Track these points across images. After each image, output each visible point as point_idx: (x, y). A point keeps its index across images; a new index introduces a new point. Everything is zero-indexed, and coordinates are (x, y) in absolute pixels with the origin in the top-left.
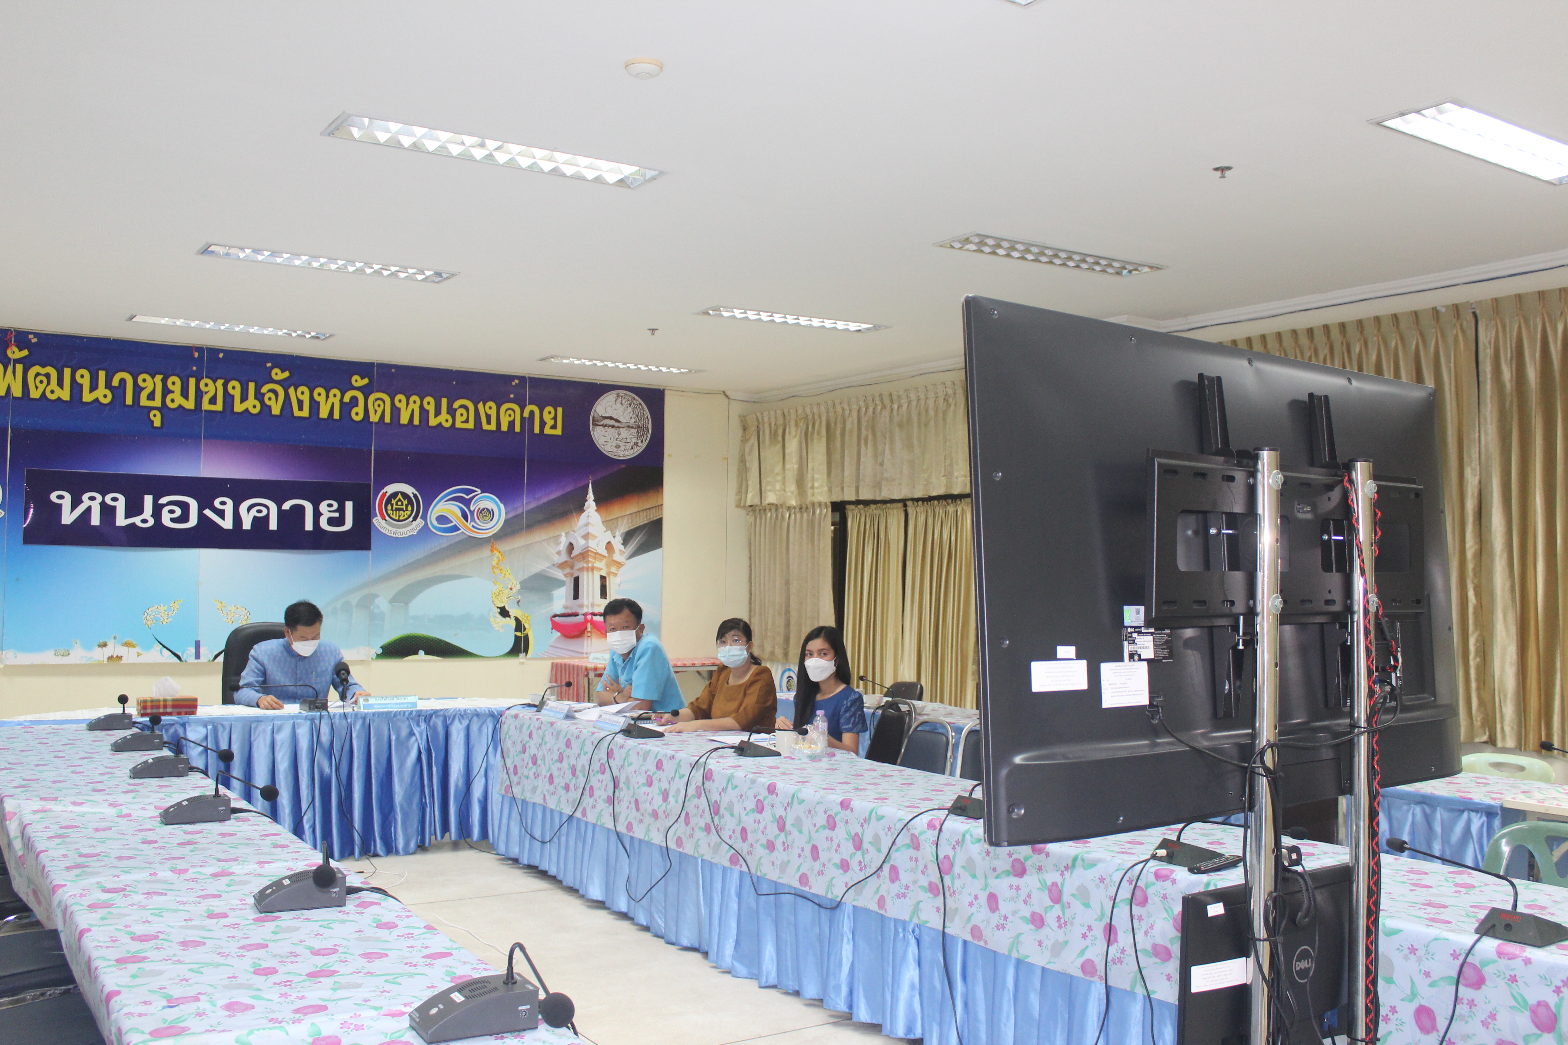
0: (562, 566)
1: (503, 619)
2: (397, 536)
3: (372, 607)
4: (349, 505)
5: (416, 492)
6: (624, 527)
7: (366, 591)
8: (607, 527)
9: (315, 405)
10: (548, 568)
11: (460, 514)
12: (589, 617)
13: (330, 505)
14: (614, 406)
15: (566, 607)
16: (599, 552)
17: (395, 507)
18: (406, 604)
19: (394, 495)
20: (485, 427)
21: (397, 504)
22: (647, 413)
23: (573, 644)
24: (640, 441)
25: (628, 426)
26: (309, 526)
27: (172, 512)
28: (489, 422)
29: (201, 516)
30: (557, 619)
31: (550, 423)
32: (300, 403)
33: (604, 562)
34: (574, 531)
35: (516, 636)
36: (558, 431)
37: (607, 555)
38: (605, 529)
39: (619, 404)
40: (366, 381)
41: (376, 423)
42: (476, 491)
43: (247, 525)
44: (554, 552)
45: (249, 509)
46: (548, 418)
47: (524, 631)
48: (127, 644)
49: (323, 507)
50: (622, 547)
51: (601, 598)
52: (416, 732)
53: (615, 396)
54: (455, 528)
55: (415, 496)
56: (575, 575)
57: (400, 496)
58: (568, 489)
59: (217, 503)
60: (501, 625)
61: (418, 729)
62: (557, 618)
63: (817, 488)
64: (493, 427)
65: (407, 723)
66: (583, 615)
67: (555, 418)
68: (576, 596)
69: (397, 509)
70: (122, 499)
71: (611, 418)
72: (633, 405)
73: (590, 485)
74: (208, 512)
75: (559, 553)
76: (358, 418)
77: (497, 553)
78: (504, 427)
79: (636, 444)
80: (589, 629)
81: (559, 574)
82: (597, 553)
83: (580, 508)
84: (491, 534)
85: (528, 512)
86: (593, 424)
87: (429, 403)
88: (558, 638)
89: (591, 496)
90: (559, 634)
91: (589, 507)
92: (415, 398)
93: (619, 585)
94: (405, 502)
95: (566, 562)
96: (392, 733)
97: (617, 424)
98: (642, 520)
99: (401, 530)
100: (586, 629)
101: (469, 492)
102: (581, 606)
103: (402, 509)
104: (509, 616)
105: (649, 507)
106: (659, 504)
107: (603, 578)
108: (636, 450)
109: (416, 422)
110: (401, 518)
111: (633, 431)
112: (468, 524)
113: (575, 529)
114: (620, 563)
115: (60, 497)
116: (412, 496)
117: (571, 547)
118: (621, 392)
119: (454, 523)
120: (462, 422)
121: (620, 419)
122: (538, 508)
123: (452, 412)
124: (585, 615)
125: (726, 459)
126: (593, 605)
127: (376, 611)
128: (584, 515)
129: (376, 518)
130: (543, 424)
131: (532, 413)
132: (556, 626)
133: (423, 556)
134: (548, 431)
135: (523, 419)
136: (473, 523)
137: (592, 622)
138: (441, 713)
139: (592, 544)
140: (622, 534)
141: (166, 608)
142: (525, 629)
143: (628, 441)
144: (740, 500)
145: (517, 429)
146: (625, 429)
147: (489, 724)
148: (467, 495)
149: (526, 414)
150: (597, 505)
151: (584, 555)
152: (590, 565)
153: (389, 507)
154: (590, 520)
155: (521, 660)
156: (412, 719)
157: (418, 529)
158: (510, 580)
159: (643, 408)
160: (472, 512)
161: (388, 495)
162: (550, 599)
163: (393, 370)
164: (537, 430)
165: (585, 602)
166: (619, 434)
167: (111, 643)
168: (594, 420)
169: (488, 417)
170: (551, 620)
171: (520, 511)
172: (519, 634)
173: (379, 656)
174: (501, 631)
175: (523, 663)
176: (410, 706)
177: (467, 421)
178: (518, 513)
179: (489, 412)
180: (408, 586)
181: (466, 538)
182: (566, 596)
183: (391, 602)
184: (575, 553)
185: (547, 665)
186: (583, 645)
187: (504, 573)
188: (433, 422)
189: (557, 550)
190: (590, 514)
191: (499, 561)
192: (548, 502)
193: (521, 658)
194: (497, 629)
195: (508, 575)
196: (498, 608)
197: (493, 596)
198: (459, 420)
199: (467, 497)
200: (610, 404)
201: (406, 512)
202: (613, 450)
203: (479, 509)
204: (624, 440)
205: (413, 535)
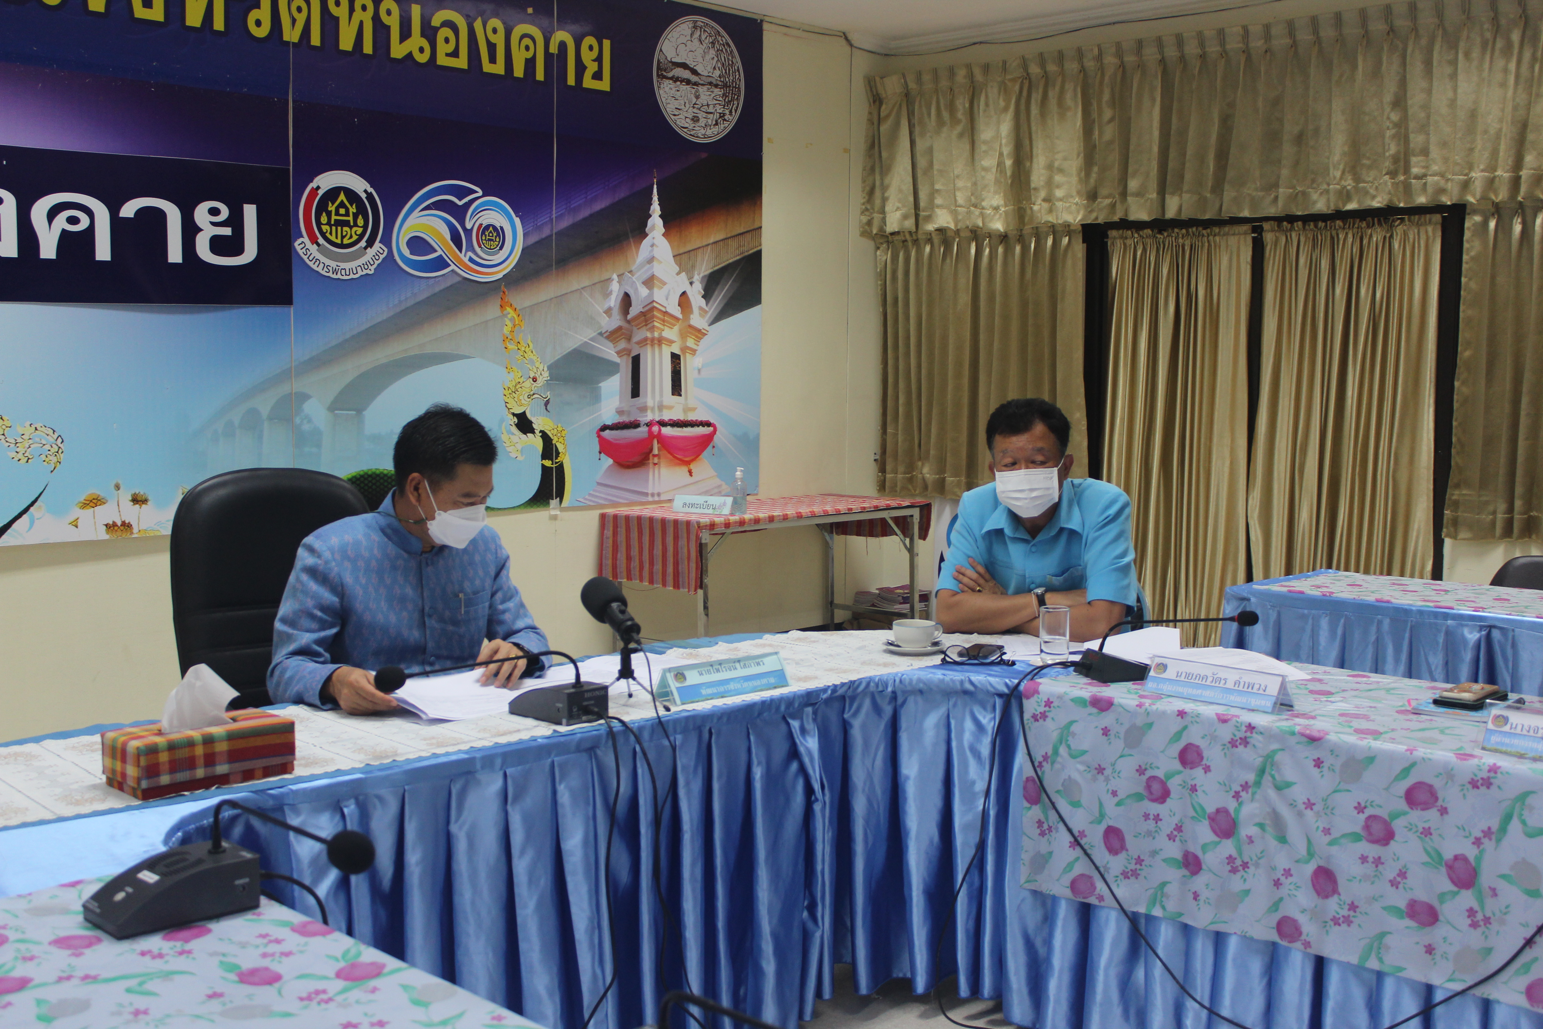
0: (613, 336)
1: (523, 436)
2: (339, 276)
3: (297, 420)
4: (250, 212)
5: (371, 190)
6: (705, 267)
7: (284, 389)
8: (680, 265)
10: (592, 339)
11: (448, 236)
12: (655, 429)
13: (214, 212)
14: (689, 43)
15: (620, 412)
16: (670, 310)
17: (334, 217)
18: (360, 411)
19: (333, 193)
20: (488, 67)
21: (337, 214)
22: (739, 64)
23: (630, 480)
24: (727, 112)
25: (710, 84)
26: (175, 254)
28: (493, 60)
30: (607, 434)
31: (592, 67)
33: (676, 328)
34: (630, 272)
35: (543, 466)
36: (604, 85)
37: (680, 316)
38: (678, 269)
39: (696, 42)
41: (294, 44)
42: (476, 192)
43: (48, 250)
44: (601, 311)
45: (53, 213)
46: (588, 57)
47: (556, 458)
49: (201, 213)
50: (703, 302)
51: (673, 394)
53: (691, 25)
54: (440, 263)
55: (370, 196)
56: (634, 354)
57: (342, 197)
58: (622, 194)
60: (519, 447)
62: (607, 431)
63: (1061, 200)
65: (783, 725)
66: (647, 425)
67: (599, 59)
68: (635, 392)
69: (338, 223)
71: (684, 66)
72: (717, 45)
73: (655, 186)
76: (261, 32)
77: (512, 313)
78: (519, 71)
79: (722, 116)
80: (656, 451)
81: (609, 351)
82: (666, 313)
83: (640, 231)
84: (500, 276)
85: (559, 234)
86: (658, 75)
87: (389, 12)
88: (610, 466)
89: (656, 208)
90: (610, 461)
91: (653, 228)
93: (699, 370)
94: (353, 210)
95: (620, 328)
97: (694, 78)
98: (731, 256)
99: (347, 266)
100: (651, 450)
101: (462, 192)
102: (643, 409)
103: (346, 224)
104: (532, 431)
105: (742, 230)
106: (756, 226)
107: (675, 358)
108: (722, 126)
109: (368, 49)
110: (346, 241)
111: (717, 91)
112: (462, 256)
113: (633, 268)
114: (699, 331)
116: (363, 196)
117: (627, 301)
118: (701, 20)
119: (440, 252)
120: (447, 55)
121: (699, 69)
122: (574, 228)
123: (429, 33)
124: (649, 425)
125: (847, 151)
126: (661, 407)
127: (306, 427)
128: (646, 242)
129: (300, 241)
130: (581, 68)
131: (563, 46)
132: (606, 447)
133: (385, 317)
134: (589, 83)
135: (548, 55)
136: (470, 254)
137: (660, 438)
139: (659, 296)
140: (703, 277)
142: (558, 453)
143: (711, 110)
144: (869, 223)
145: (540, 76)
146: (705, 88)
148: (460, 199)
149: (553, 49)
150: (665, 225)
151: (647, 315)
152: (656, 334)
153: (324, 219)
154: (657, 253)
155: (553, 512)
157: (377, 263)
158: (532, 362)
159: (732, 52)
160: (468, 232)
161: (321, 192)
162: (596, 398)
164: (571, 81)
165: (650, 403)
166: (697, 97)
168: (659, 68)
169: (492, 48)
170: (599, 436)
171: (546, 232)
172: (548, 463)
174: (520, 458)
175: (554, 518)
177: (455, 54)
178: (544, 236)
179: (493, 38)
180: (361, 376)
181: (459, 282)
182: (620, 391)
183: (332, 408)
184: (634, 311)
185: (592, 519)
186: (647, 481)
187: (523, 349)
188: (398, 51)
189: (606, 306)
190: (655, 242)
191: (515, 326)
192: (591, 216)
193: (554, 508)
194: (513, 455)
195: (530, 353)
196: (514, 414)
197: (506, 392)
198: (443, 49)
199: (460, 203)
200: (683, 39)
201: (354, 229)
202: (689, 124)
203: (481, 225)
204: (705, 108)
205: (367, 274)
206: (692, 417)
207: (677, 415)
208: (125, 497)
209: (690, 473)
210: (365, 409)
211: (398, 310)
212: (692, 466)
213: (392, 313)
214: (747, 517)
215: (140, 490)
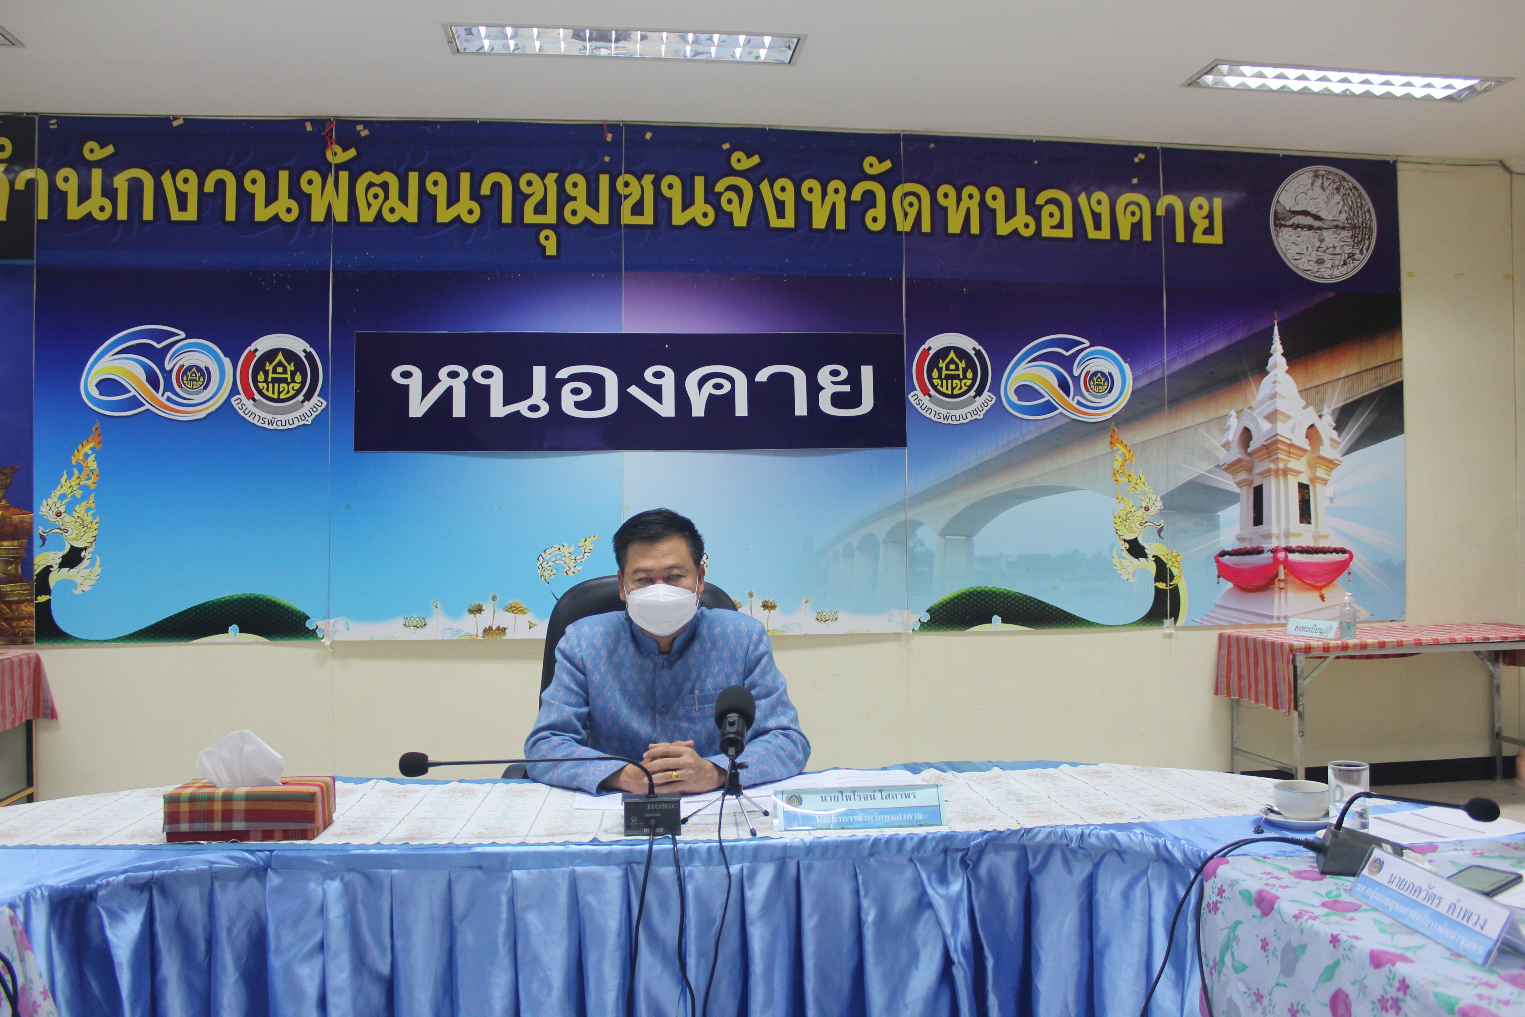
0: (1232, 468)
1: (1135, 560)
2: (950, 421)
3: (910, 544)
4: (867, 373)
5: (979, 347)
6: (1336, 400)
7: (900, 517)
8: (1307, 400)
9: (804, 209)
10: (1209, 471)
11: (1055, 383)
12: (1281, 555)
13: (835, 373)
14: (1310, 192)
15: (1241, 539)
16: (1296, 442)
17: (945, 372)
18: (969, 537)
19: (943, 353)
20: (1093, 235)
21: (947, 369)
22: (1368, 205)
23: (1255, 603)
24: (1357, 252)
25: (1336, 227)
26: (801, 408)
27: (577, 391)
28: (1098, 226)
29: (624, 397)
30: (1226, 559)
32: (780, 207)
33: (1304, 459)
34: (1250, 408)
35: (1156, 588)
36: (1217, 238)
37: (1308, 448)
38: (1304, 403)
39: (1318, 190)
40: (887, 165)
41: (906, 233)
42: (1081, 343)
43: (698, 410)
44: (1219, 445)
45: (702, 382)
46: (1198, 215)
47: (1171, 581)
48: (513, 609)
49: (824, 375)
50: (1335, 434)
51: (1301, 522)
52: (938, 902)
53: (1311, 175)
54: (1049, 407)
55: (978, 353)
56: (1256, 484)
57: (952, 355)
58: (1239, 336)
59: (648, 375)
60: (1131, 570)
61: (942, 891)
62: (1227, 557)
64: (1105, 234)
65: (909, 873)
66: (1271, 551)
67: (1210, 216)
68: (1258, 520)
69: (948, 377)
70: (498, 373)
71: (1305, 213)
72: (1342, 190)
73: (1276, 327)
74: (634, 391)
75: (1227, 445)
76: (877, 227)
77: (1122, 449)
78: (1125, 234)
79: (1351, 256)
80: (1282, 576)
81: (1228, 483)
82: (1291, 445)
83: (1261, 369)
84: (1109, 416)
85: (1172, 376)
86: (1276, 225)
87: (994, 198)
88: (1230, 590)
89: (1277, 347)
90: (1230, 585)
91: (1275, 366)
92: (970, 189)
93: (1331, 499)
94: (962, 365)
95: (1239, 461)
96: (865, 903)
97: (1317, 224)
98: (1367, 387)
99: (957, 412)
100: (1277, 575)
101: (1068, 345)
102: (1268, 536)
103: (957, 377)
104: (1145, 556)
105: (1379, 363)
106: (1396, 358)
107: (1303, 488)
108: (1352, 266)
109: (975, 229)
110: (956, 392)
111: (1344, 233)
112: (1070, 400)
113: (1253, 404)
114: (1331, 461)
115: (406, 375)
116: (972, 353)
117: (1246, 435)
118: (1322, 169)
119: (1047, 398)
120: (1052, 227)
121: (1322, 214)
122: (1188, 369)
123: (1034, 211)
124: (1275, 551)
125: (1510, 277)
126: (1287, 535)
127: (919, 549)
128: (1267, 380)
129: (913, 393)
130: (1190, 226)
131: (1170, 208)
132: (1225, 572)
133: (994, 455)
134: (1198, 238)
135: (1155, 218)
136: (1077, 398)
137: (1287, 564)
138: (1013, 840)
139: (1283, 429)
140: (1334, 410)
141: (572, 550)
142: (1172, 577)
143: (1338, 251)
145: (1147, 236)
146: (1331, 231)
147: (1154, 885)
148: (1067, 351)
149: (1161, 211)
150: (1288, 363)
151: (1270, 448)
152: (1281, 466)
153: (935, 374)
154: (1279, 389)
155: (1167, 631)
156: (924, 862)
157: (986, 409)
158: (1144, 493)
159: (1360, 195)
160: (1076, 379)
161: (932, 352)
162: (1214, 525)
163: (932, 146)
164: (1180, 238)
165: (1275, 530)
166: (1322, 241)
167: (488, 607)
168: (1276, 218)
169: (1097, 218)
170: (1217, 561)
171: (1157, 375)
172: (1161, 585)
173: (925, 626)
174: (1132, 580)
175: (1170, 636)
176: (920, 817)
178: (1155, 379)
179: (1097, 209)
180: (971, 507)
181: (1067, 424)
182: (1241, 520)
183: (944, 533)
184: (1254, 445)
185: (1212, 638)
186: (1272, 605)
187: (1134, 481)
188: (1003, 228)
189: (1224, 441)
190: (1277, 378)
191: (1125, 461)
192: (1206, 358)
193: (1167, 627)
194: (1124, 577)
195: (1142, 485)
196: (1125, 541)
197: (1117, 521)
198: (1047, 223)
199: (1067, 354)
200: (1302, 189)
201: (964, 381)
202: (1313, 266)
203: (1088, 372)
204: (1331, 250)
205: (976, 419)
206: (1323, 544)
207: (1307, 542)
208: (757, 603)
209: (1322, 598)
210: (974, 535)
211: (1006, 449)
212: (1324, 591)
213: (1000, 452)
214: (1351, 642)
215: (770, 598)
